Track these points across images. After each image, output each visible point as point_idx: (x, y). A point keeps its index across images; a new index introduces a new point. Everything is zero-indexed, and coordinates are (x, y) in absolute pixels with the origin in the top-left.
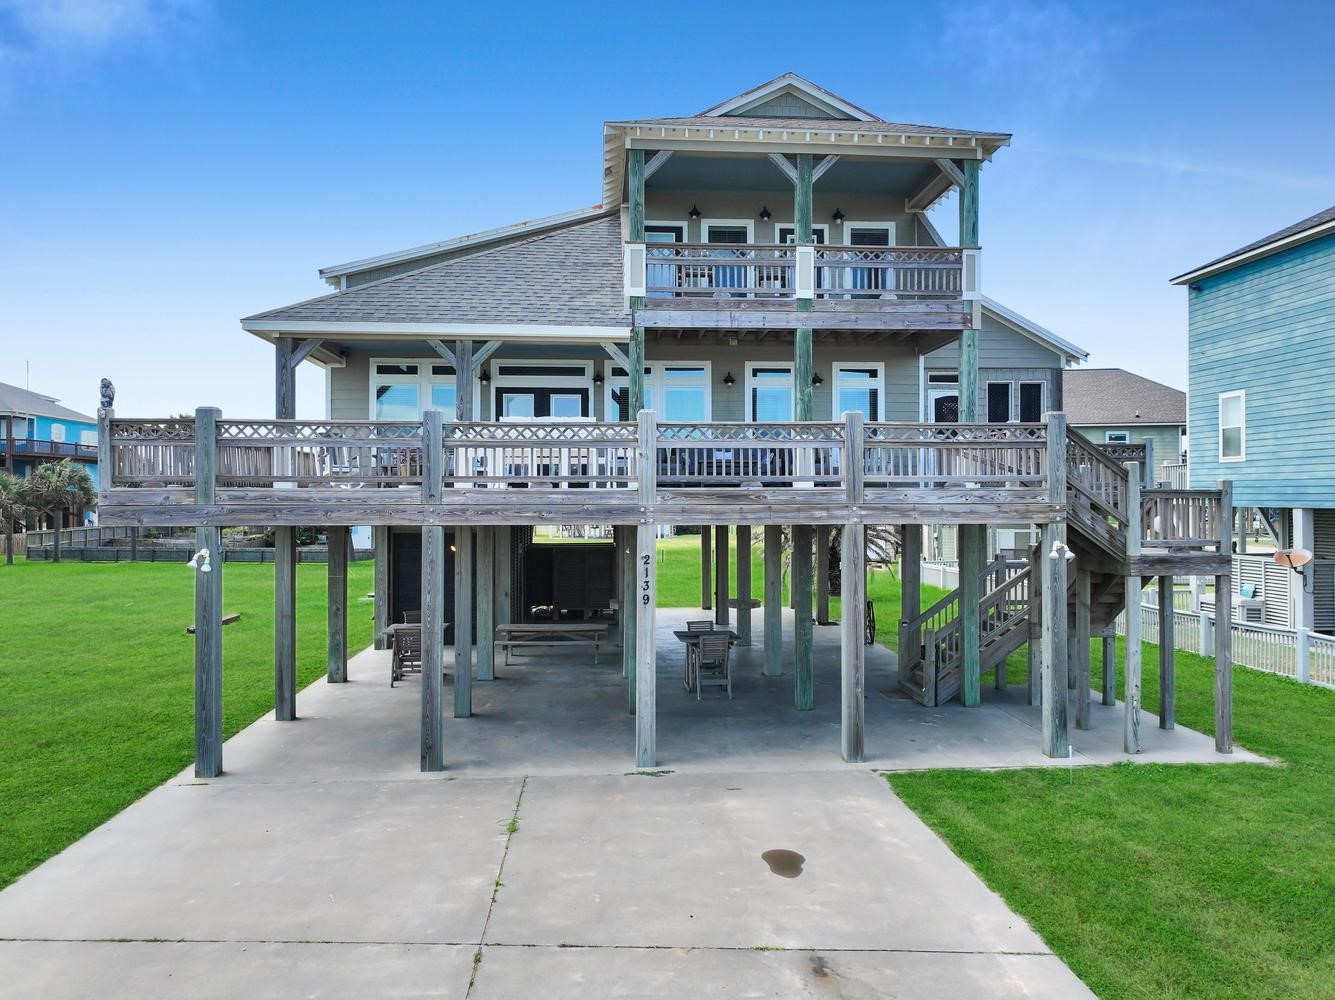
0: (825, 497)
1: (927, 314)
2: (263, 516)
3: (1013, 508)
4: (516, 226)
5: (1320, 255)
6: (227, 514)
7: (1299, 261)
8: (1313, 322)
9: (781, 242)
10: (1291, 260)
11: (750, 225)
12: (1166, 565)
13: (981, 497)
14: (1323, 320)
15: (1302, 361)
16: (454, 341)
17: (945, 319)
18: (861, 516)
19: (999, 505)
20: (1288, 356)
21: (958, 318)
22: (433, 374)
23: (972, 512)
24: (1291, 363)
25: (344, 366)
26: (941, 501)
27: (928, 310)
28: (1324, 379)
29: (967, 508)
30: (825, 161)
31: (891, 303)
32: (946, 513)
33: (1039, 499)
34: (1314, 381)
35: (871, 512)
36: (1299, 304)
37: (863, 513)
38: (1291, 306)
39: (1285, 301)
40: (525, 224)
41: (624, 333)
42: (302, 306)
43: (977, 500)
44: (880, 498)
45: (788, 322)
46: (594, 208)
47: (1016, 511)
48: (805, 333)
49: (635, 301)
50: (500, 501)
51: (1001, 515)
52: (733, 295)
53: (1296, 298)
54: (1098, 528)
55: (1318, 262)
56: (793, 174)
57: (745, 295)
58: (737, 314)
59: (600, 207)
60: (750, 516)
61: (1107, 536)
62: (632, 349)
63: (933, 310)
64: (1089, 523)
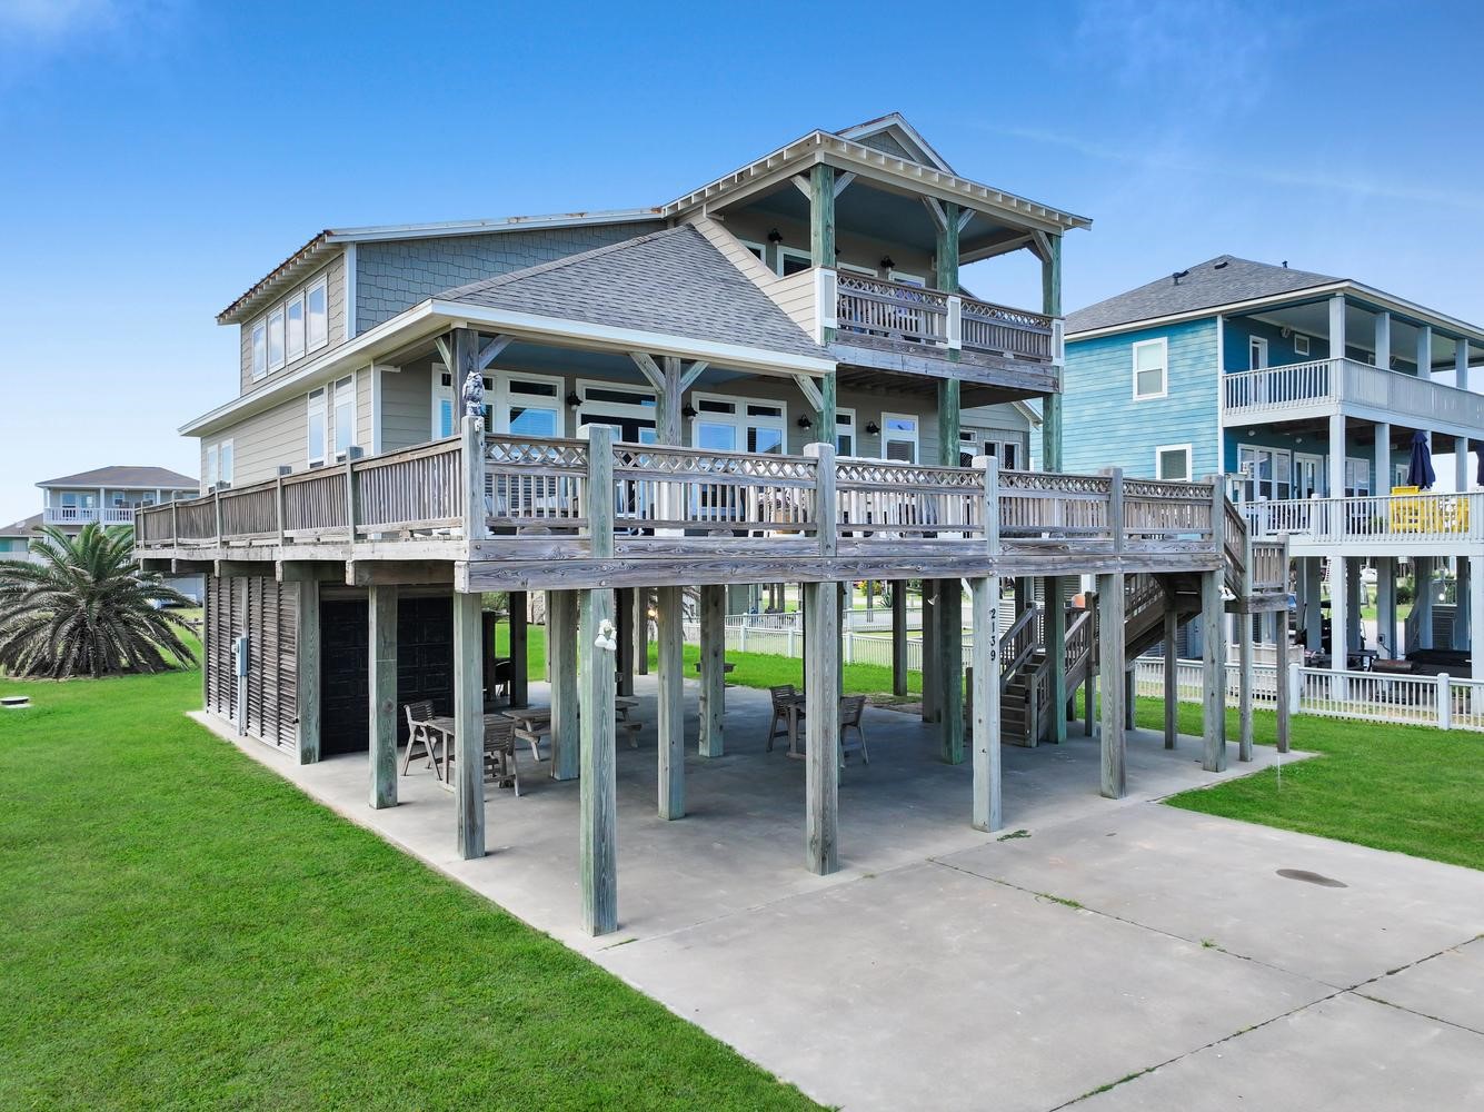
1: (1032, 375)
2: (666, 573)
3: (1199, 557)
4: (572, 215)
5: (1106, 350)
6: (629, 572)
7: (1086, 353)
8: (1100, 405)
10: (1079, 352)
13: (1184, 548)
14: (1110, 404)
15: (1090, 436)
16: (662, 357)
17: (1042, 382)
18: (1123, 566)
20: (1077, 432)
22: (512, 391)
24: (1079, 438)
25: (399, 371)
27: (1033, 372)
28: (1111, 453)
31: (1007, 361)
34: (1102, 453)
36: (1085, 389)
37: (1124, 563)
38: (1079, 390)
39: (1074, 386)
40: (582, 214)
45: (942, 371)
46: (653, 210)
47: (1200, 560)
48: (954, 383)
49: (828, 332)
51: (1193, 564)
52: (906, 338)
53: (1084, 384)
55: (1104, 356)
56: (944, 221)
57: (918, 340)
58: (907, 358)
59: (659, 210)
62: (826, 386)
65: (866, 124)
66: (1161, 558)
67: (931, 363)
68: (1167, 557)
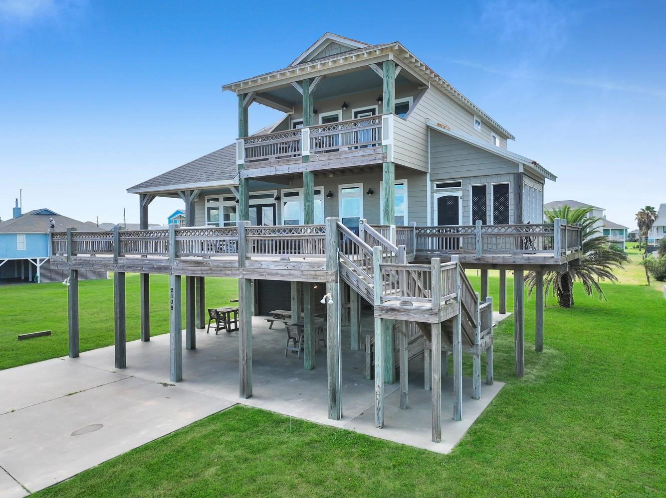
0: (230, 264)
1: (364, 156)
3: (309, 273)
9: (355, 118)
11: (339, 113)
12: (395, 313)
13: (294, 266)
16: (185, 191)
17: (372, 158)
18: (244, 274)
19: (302, 271)
21: (380, 156)
23: (290, 274)
25: (198, 200)
26: (276, 268)
27: (364, 153)
29: (287, 272)
30: (315, 79)
31: (346, 153)
32: (278, 274)
33: (321, 268)
35: (247, 273)
37: (245, 273)
41: (236, 181)
42: (157, 178)
43: (292, 268)
44: (252, 265)
45: (299, 169)
47: (310, 275)
48: (306, 174)
49: (241, 166)
50: (132, 263)
51: (303, 277)
52: (278, 158)
54: (360, 287)
56: (301, 91)
57: (285, 157)
58: (278, 167)
60: (204, 272)
61: (366, 292)
62: (240, 189)
63: (367, 154)
64: (355, 283)
65: (308, 50)
66: (274, 272)
67: (291, 166)
68: (279, 272)
